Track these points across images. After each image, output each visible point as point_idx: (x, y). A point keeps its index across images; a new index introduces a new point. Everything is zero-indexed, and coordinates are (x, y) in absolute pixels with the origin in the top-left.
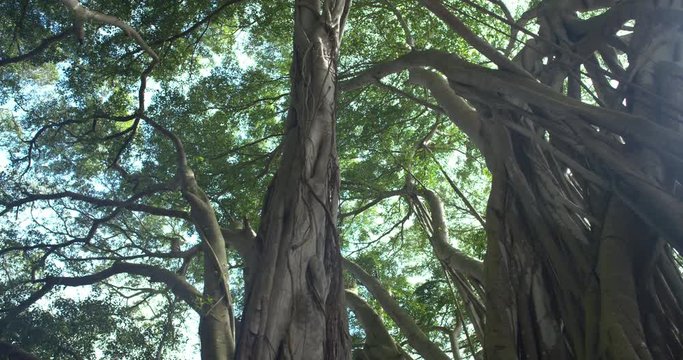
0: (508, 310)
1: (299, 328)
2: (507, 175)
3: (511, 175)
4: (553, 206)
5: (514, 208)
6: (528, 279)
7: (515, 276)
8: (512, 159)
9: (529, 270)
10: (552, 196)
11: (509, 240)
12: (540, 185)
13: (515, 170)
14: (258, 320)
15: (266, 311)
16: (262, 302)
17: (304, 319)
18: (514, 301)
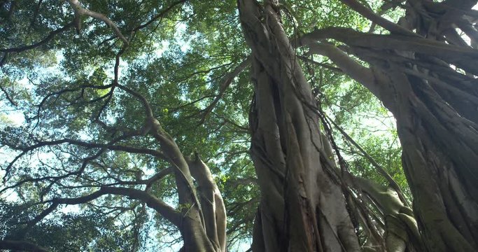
0: (436, 195)
1: (326, 197)
2: (412, 105)
3: (415, 105)
4: (453, 124)
5: (421, 127)
6: (445, 174)
7: (434, 172)
8: (412, 93)
9: (445, 167)
10: (450, 117)
11: (423, 148)
12: (438, 111)
13: (417, 102)
14: (303, 189)
15: (305, 183)
16: (301, 177)
17: (328, 191)
18: (438, 189)
